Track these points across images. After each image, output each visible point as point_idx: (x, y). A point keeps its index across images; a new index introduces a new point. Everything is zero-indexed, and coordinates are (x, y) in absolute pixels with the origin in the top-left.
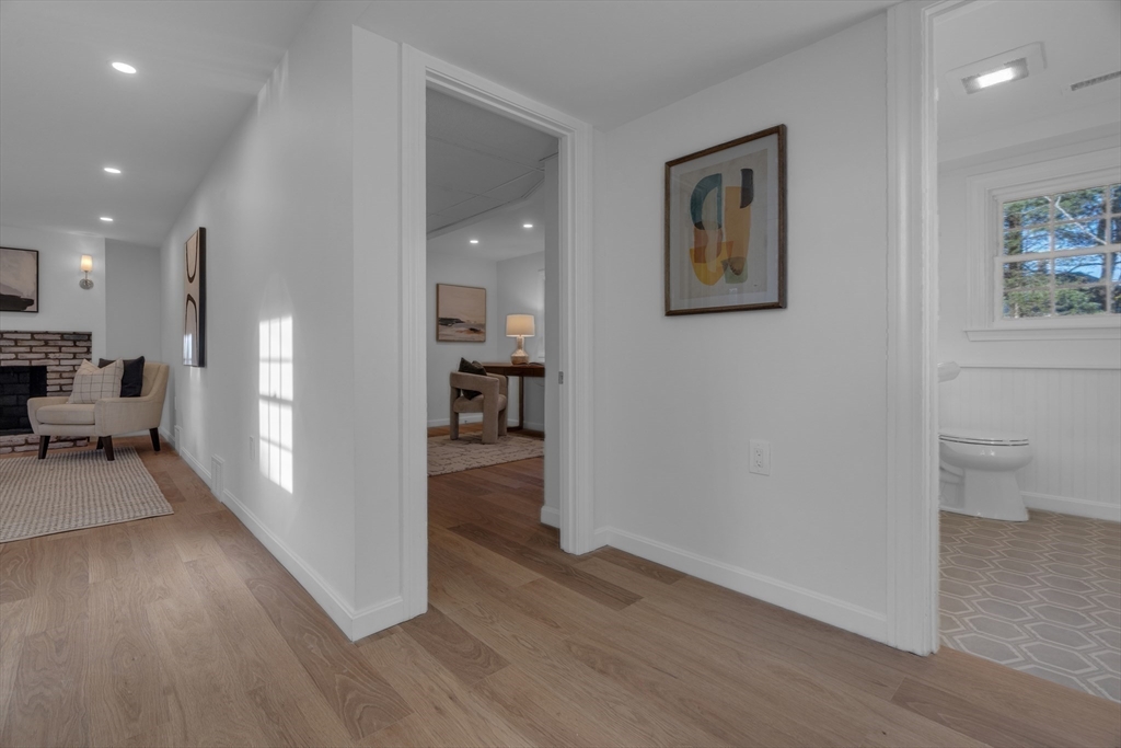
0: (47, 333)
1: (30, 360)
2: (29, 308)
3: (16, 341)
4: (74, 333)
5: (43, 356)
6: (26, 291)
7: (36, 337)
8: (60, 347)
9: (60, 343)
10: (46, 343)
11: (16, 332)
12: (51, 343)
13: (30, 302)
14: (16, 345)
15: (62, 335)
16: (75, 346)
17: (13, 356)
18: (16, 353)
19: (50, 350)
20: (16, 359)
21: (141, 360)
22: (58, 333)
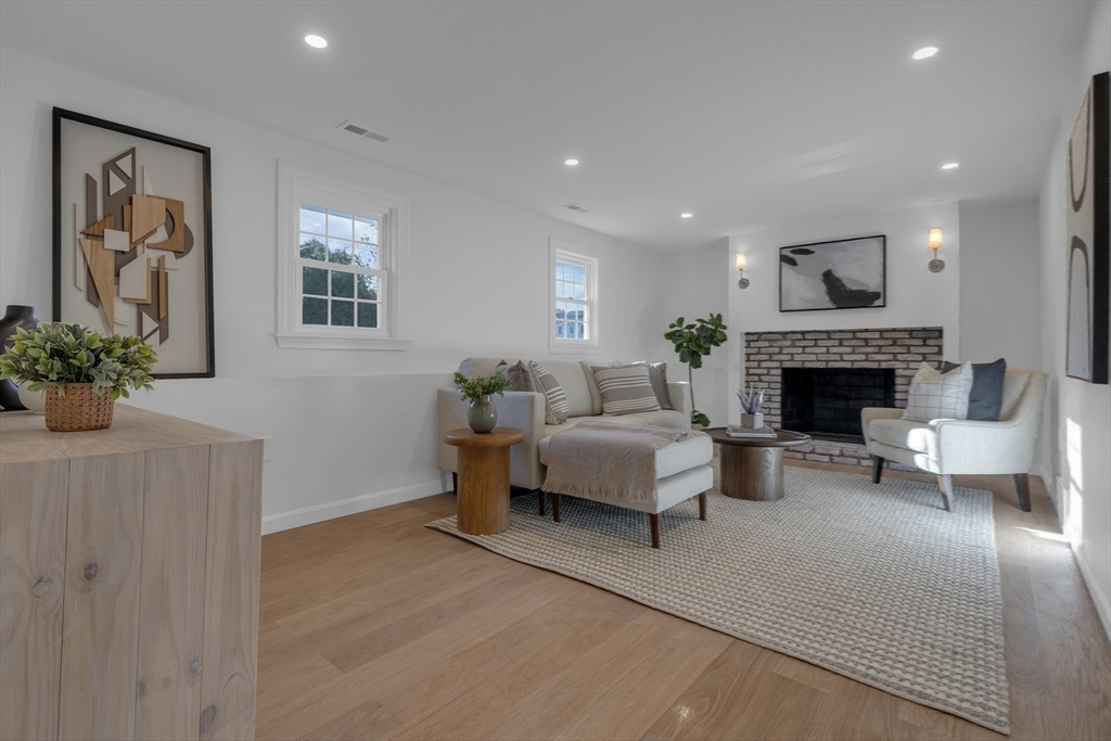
0: (894, 330)
1: (879, 361)
2: (877, 303)
3: (866, 340)
4: (924, 329)
5: (890, 356)
6: (872, 284)
7: (885, 335)
8: (909, 346)
9: (907, 342)
10: (895, 343)
11: (866, 331)
12: (899, 342)
13: (876, 296)
14: (867, 345)
15: (911, 331)
16: (925, 345)
17: (864, 357)
18: (867, 354)
19: (897, 350)
20: (867, 360)
21: (1001, 363)
22: (906, 330)
